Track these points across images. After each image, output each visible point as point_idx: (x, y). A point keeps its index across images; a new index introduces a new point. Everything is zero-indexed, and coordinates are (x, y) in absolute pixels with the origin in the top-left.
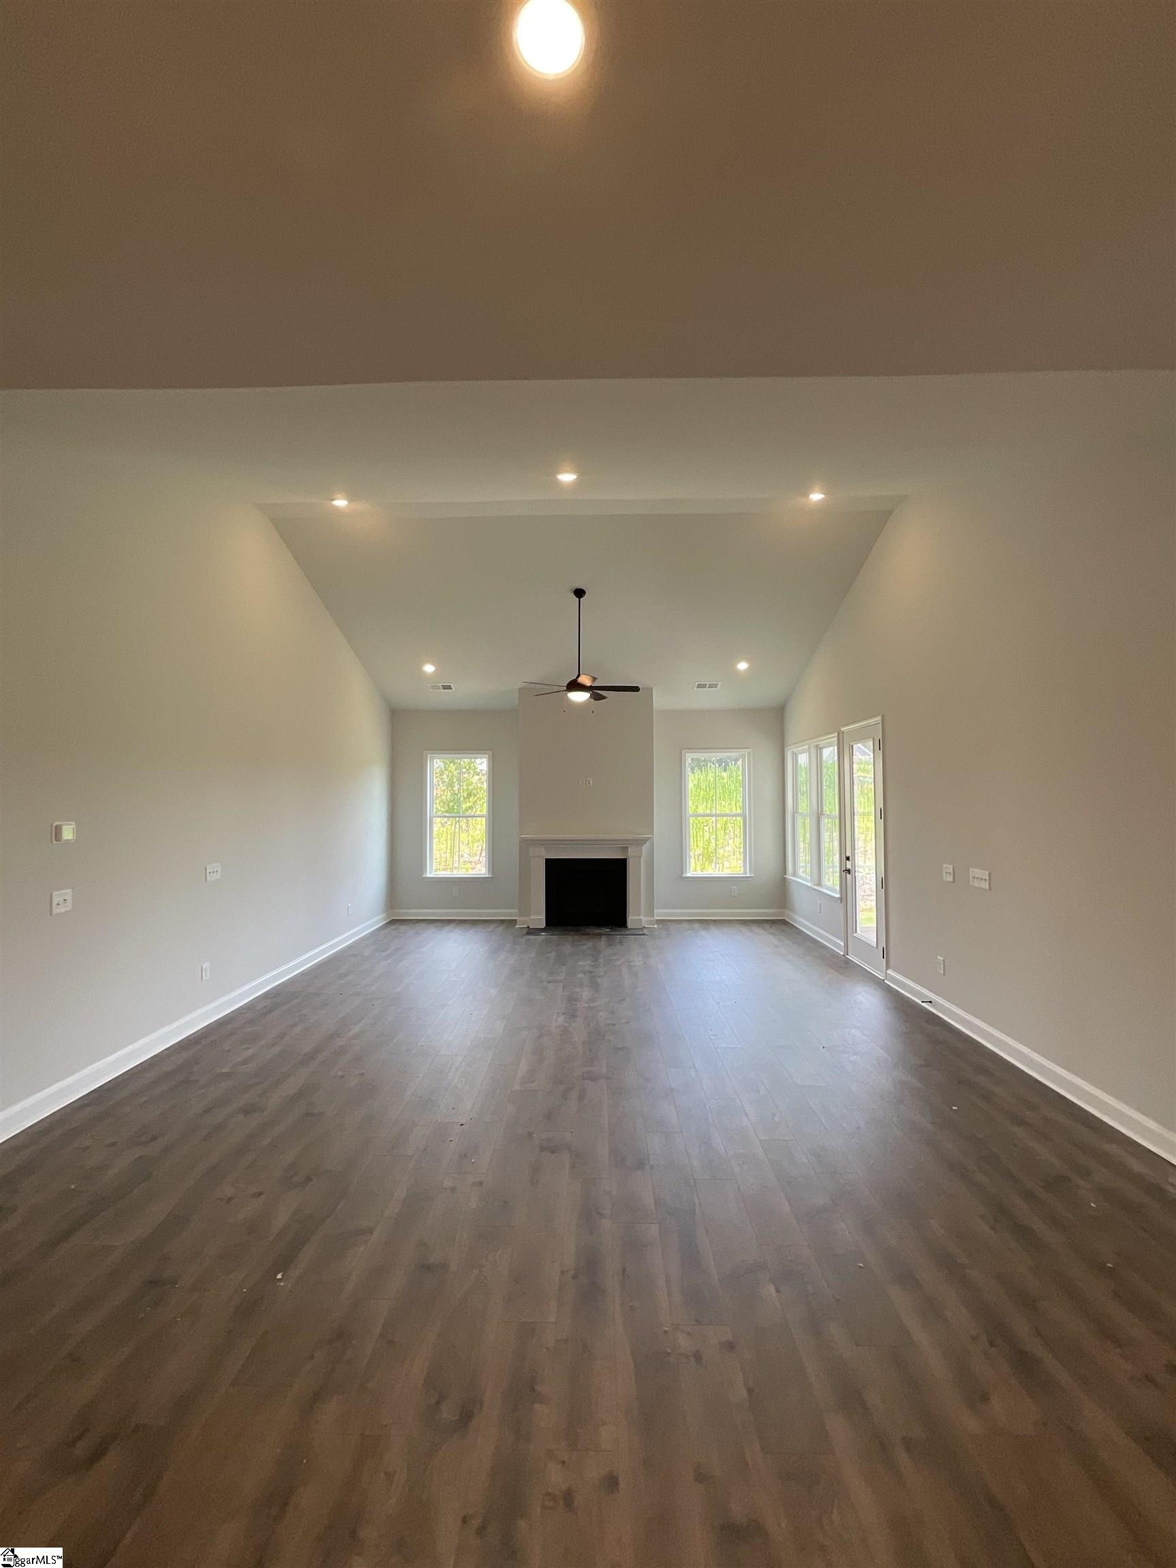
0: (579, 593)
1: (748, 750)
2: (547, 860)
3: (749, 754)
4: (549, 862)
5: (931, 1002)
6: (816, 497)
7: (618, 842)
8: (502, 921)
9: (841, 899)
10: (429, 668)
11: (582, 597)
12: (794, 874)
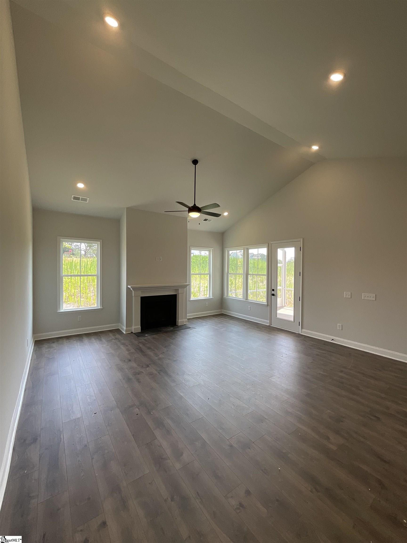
0: (195, 162)
1: (212, 248)
2: (141, 297)
3: (213, 250)
4: (142, 298)
5: (333, 340)
6: (315, 148)
7: (172, 287)
8: (111, 331)
9: (268, 305)
10: (81, 186)
11: (196, 164)
12: (227, 296)
